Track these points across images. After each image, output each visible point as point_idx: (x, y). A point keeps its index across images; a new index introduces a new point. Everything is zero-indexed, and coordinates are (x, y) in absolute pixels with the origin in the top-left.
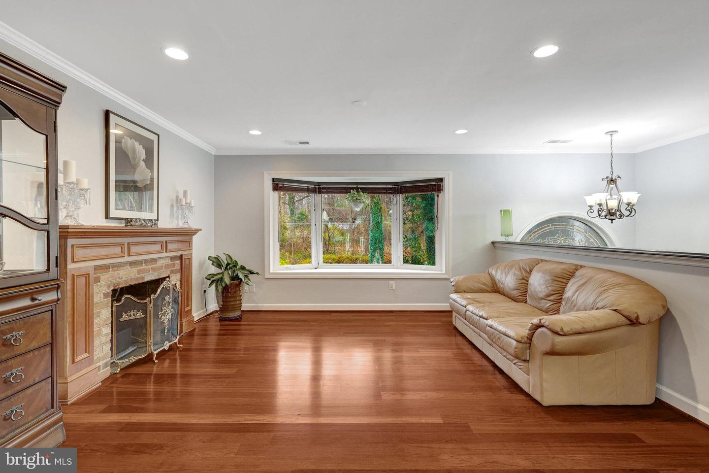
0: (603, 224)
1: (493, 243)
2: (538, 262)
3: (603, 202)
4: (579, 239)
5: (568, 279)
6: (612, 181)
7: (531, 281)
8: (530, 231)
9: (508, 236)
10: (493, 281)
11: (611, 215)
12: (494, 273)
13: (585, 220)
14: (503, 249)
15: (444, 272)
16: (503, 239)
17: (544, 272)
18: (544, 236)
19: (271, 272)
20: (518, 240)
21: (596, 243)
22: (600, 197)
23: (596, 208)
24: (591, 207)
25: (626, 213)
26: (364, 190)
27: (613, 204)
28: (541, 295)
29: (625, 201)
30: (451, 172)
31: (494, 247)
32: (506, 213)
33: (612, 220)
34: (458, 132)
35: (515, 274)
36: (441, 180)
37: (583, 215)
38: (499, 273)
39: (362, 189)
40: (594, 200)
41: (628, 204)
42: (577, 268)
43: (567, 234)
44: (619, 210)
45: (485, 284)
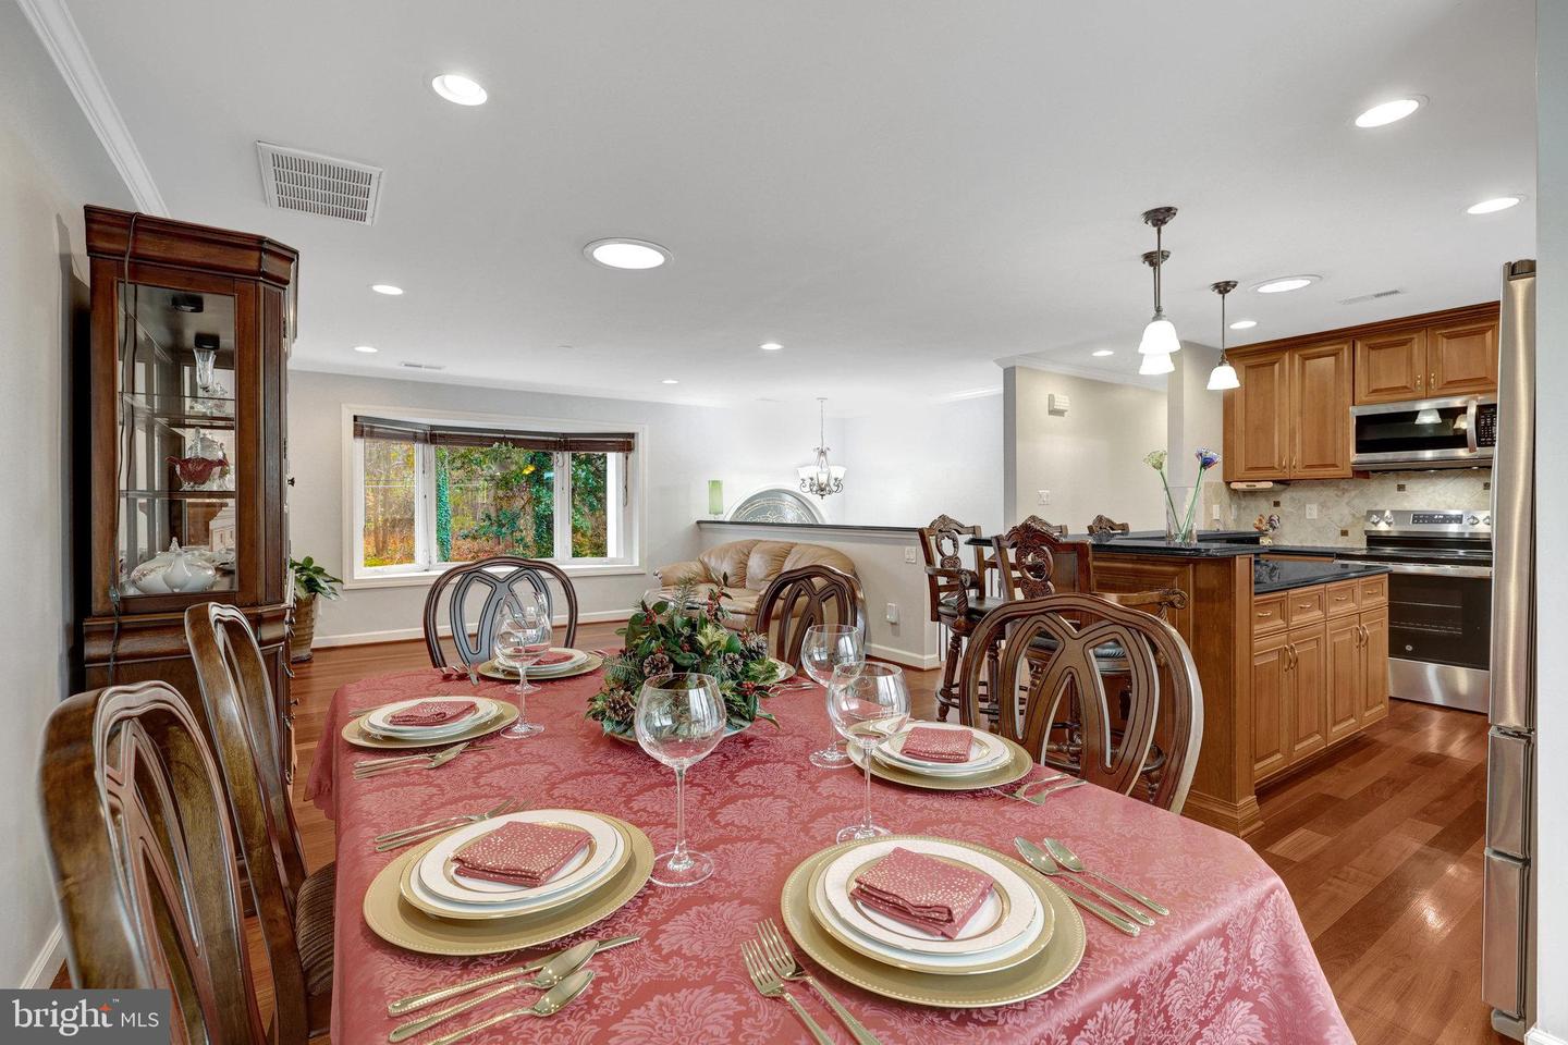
0: (815, 499)
1: (698, 522)
2: (756, 543)
3: (815, 476)
4: (791, 516)
5: (785, 557)
6: (822, 453)
7: (750, 563)
8: (739, 508)
9: (716, 514)
10: (706, 569)
11: (822, 490)
12: (706, 560)
13: (800, 495)
14: (712, 530)
15: (637, 564)
16: (712, 518)
17: (763, 552)
18: (754, 514)
19: (356, 578)
20: (727, 519)
21: (806, 520)
22: (811, 471)
23: (808, 482)
24: (803, 480)
25: (835, 488)
26: (517, 443)
27: (823, 479)
28: (761, 576)
29: (834, 475)
30: (647, 427)
31: (700, 529)
32: (715, 485)
33: (822, 495)
34: (666, 382)
35: (732, 557)
36: (632, 435)
37: (795, 488)
38: (713, 560)
39: (513, 440)
40: (807, 473)
41: (836, 479)
42: (792, 545)
43: (778, 510)
44: (828, 485)
45: (698, 574)
